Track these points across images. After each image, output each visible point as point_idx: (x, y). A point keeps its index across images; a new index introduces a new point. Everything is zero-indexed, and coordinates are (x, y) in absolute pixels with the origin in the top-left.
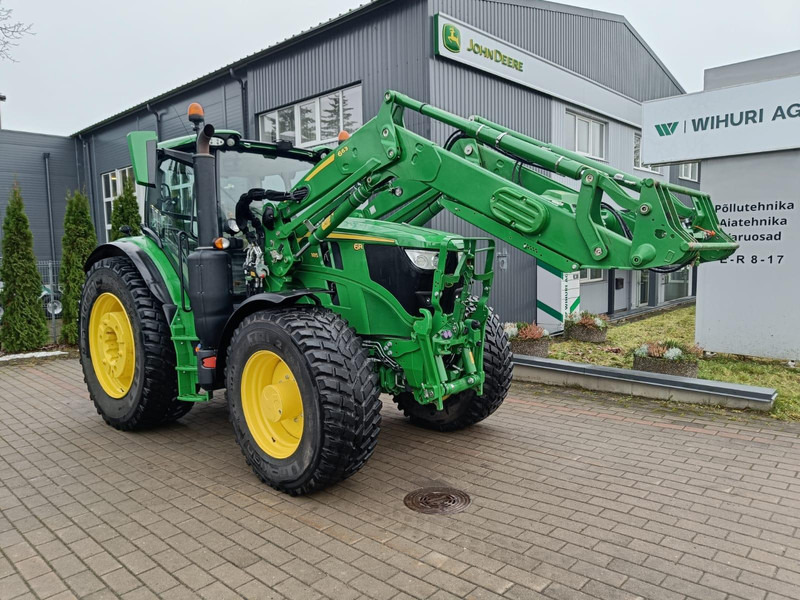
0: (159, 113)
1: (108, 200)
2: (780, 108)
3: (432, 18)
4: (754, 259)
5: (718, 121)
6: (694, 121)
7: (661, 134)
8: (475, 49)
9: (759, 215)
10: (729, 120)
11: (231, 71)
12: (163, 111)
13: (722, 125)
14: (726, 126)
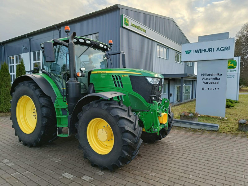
0: (30, 38)
1: (11, 65)
2: (218, 48)
3: (121, 16)
4: (211, 89)
5: (202, 51)
6: (195, 50)
7: (187, 53)
8: (133, 25)
9: (213, 77)
10: (205, 50)
11: (56, 26)
12: (31, 37)
13: (203, 52)
14: (204, 52)
